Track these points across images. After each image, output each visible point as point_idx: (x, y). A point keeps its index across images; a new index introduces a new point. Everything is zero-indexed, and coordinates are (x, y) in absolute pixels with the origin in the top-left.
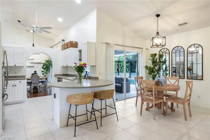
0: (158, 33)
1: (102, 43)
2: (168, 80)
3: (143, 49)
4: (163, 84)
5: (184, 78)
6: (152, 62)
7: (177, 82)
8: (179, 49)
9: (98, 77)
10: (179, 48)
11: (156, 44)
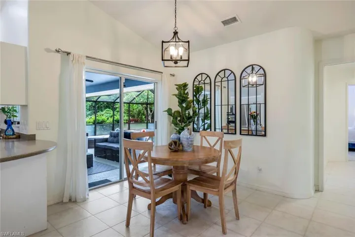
0: (176, 33)
1: (48, 50)
2: (204, 137)
3: (163, 74)
4: (186, 149)
5: (235, 134)
6: (179, 102)
7: (219, 142)
8: (226, 76)
9: (35, 135)
10: (228, 73)
11: (171, 58)
